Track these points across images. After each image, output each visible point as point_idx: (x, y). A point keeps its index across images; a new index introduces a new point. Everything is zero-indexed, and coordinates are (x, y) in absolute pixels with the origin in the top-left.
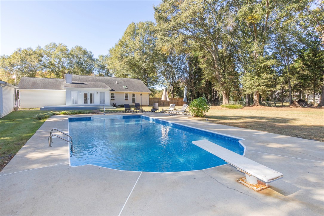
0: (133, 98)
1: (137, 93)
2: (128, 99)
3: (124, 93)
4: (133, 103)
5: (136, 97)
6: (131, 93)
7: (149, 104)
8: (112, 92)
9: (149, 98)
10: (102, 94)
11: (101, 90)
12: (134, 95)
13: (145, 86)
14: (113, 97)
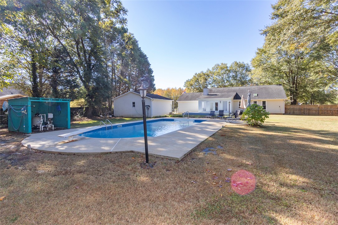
0: (263, 106)
1: (268, 100)
3: (252, 101)
5: (266, 105)
6: (261, 100)
7: (284, 113)
8: (239, 100)
9: (285, 105)
10: (225, 103)
11: (224, 99)
12: (264, 103)
13: (283, 92)
14: (240, 105)
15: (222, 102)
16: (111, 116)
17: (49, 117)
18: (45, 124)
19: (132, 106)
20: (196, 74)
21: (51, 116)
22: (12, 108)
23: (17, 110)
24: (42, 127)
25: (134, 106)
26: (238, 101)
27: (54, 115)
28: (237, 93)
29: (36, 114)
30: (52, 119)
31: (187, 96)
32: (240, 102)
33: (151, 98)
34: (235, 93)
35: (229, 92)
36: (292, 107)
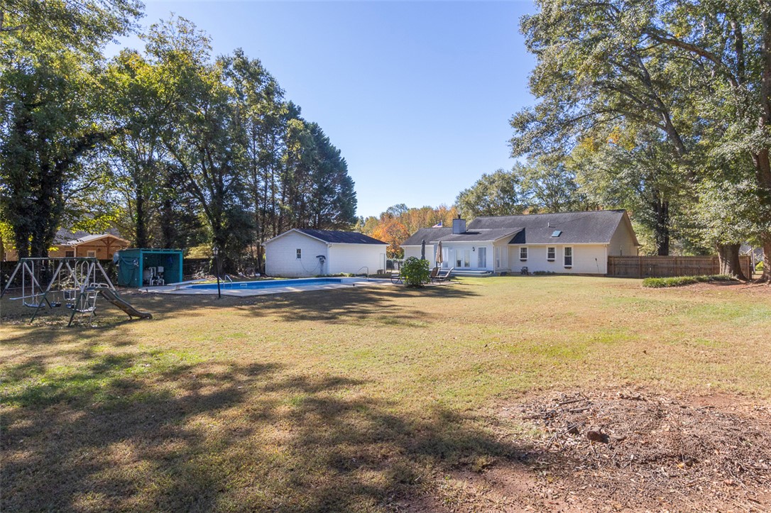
0: (566, 258)
1: (575, 246)
2: (555, 259)
3: (545, 246)
4: (566, 268)
5: (572, 256)
6: (561, 246)
7: (606, 272)
8: (522, 245)
9: (609, 257)
10: (482, 252)
11: (478, 243)
12: (568, 250)
13: (614, 228)
14: (524, 255)
15: (477, 250)
16: (259, 274)
17: (159, 271)
18: (154, 278)
19: (296, 256)
20: (485, 175)
21: (161, 269)
22: (124, 259)
23: (128, 262)
24: (152, 282)
25: (299, 256)
26: (518, 247)
27: (164, 269)
28: (524, 229)
29: (146, 267)
30: (162, 274)
31: (425, 235)
32: (524, 250)
33: (327, 243)
34: (520, 229)
35: (510, 226)
36: (622, 261)
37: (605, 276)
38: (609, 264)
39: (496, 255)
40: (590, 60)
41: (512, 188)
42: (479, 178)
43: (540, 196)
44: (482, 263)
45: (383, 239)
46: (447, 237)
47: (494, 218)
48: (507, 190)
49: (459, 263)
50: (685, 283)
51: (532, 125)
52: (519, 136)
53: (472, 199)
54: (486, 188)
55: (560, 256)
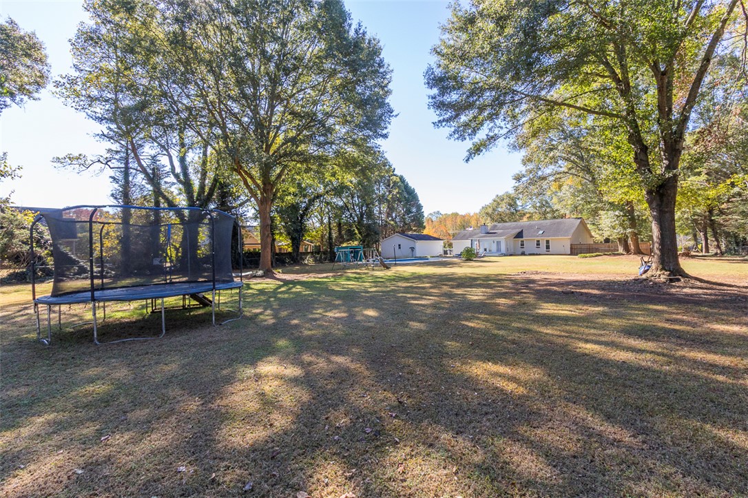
0: (546, 245)
1: (552, 239)
2: (540, 246)
3: (534, 240)
4: (546, 251)
5: (550, 244)
6: (544, 239)
7: (569, 253)
8: (521, 239)
9: (571, 245)
10: (499, 243)
11: (497, 239)
12: (548, 242)
13: (574, 229)
14: (522, 245)
15: (495, 242)
19: (398, 248)
25: (400, 248)
26: (519, 240)
28: (522, 230)
32: (522, 242)
33: (416, 241)
34: (520, 230)
35: (514, 228)
36: (579, 247)
37: (569, 255)
38: (571, 248)
39: (507, 245)
40: (548, 159)
41: (515, 203)
42: (494, 197)
43: (534, 207)
44: (499, 250)
45: (441, 237)
46: (478, 235)
47: (505, 224)
48: (512, 204)
49: (485, 250)
50: (596, 256)
51: (524, 179)
52: (517, 185)
53: (490, 211)
54: (499, 204)
55: (543, 245)
